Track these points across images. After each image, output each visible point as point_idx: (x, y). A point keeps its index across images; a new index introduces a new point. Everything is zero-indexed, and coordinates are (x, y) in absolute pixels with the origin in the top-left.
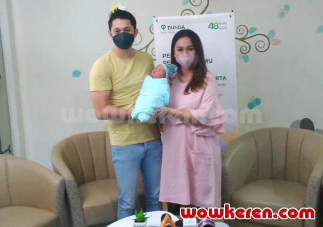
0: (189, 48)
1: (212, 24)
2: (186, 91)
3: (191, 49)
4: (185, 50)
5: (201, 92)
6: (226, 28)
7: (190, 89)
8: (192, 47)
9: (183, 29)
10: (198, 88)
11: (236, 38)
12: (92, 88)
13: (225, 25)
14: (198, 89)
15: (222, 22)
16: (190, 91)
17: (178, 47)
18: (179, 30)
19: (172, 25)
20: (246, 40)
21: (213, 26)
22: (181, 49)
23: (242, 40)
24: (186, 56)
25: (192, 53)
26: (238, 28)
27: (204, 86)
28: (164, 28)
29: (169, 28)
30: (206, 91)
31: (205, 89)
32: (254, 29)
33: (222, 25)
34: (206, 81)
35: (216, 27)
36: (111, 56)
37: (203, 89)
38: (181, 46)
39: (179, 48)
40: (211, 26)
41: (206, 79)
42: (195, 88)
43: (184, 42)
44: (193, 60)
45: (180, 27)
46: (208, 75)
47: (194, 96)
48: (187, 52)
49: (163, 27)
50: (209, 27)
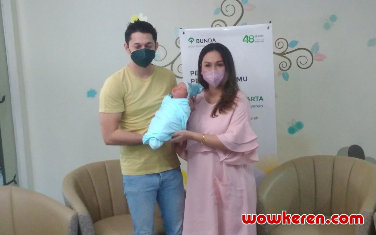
0: (218, 64)
1: (247, 36)
2: (214, 114)
3: (220, 65)
4: (213, 67)
5: (230, 113)
6: (263, 41)
7: (218, 111)
8: (222, 63)
9: (214, 42)
10: (227, 109)
11: (274, 53)
12: (102, 110)
13: (261, 38)
14: (226, 111)
15: (258, 34)
16: (217, 113)
17: (206, 62)
18: (208, 43)
19: (201, 38)
20: (286, 55)
21: (247, 39)
22: (208, 65)
23: (282, 54)
24: (215, 73)
25: (221, 70)
26: (277, 42)
27: (234, 106)
28: (191, 42)
29: (198, 41)
30: (235, 113)
31: (234, 110)
32: (295, 43)
33: (258, 38)
34: (235, 101)
35: (251, 40)
36: (126, 72)
37: (233, 110)
38: (210, 61)
39: (207, 64)
40: (246, 39)
41: (236, 99)
42: (223, 109)
43: (213, 57)
44: (222, 78)
45: (210, 40)
46: (239, 94)
47: (222, 119)
48: (216, 69)
49: (191, 40)
50: (243, 40)
